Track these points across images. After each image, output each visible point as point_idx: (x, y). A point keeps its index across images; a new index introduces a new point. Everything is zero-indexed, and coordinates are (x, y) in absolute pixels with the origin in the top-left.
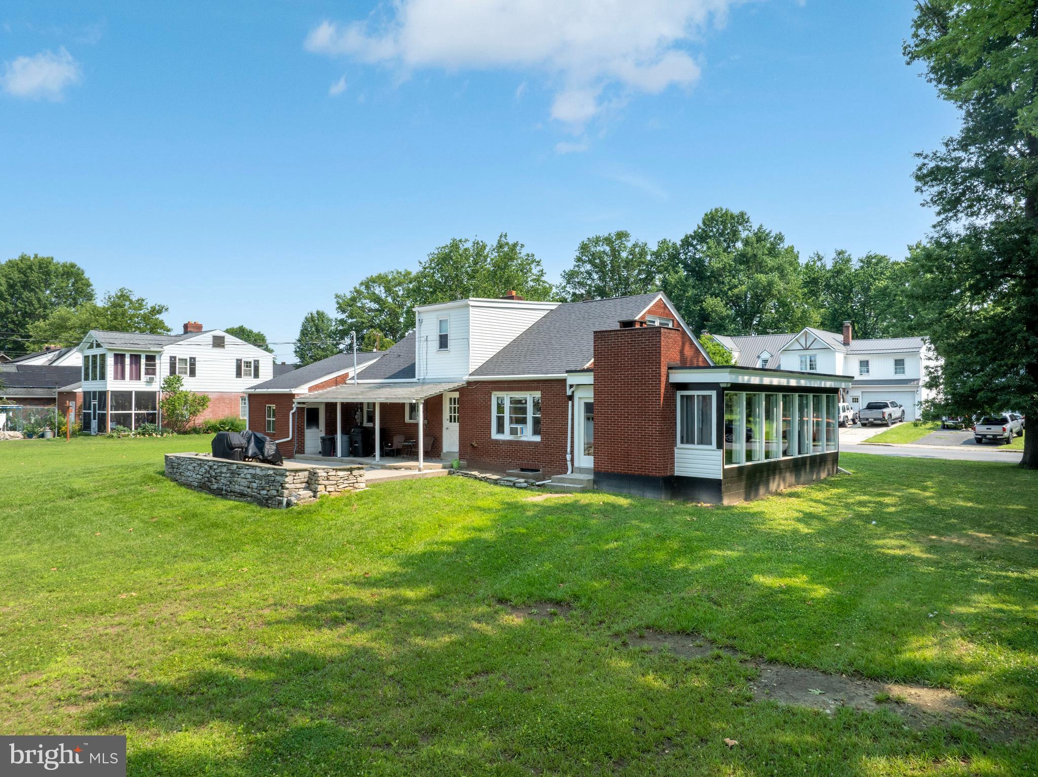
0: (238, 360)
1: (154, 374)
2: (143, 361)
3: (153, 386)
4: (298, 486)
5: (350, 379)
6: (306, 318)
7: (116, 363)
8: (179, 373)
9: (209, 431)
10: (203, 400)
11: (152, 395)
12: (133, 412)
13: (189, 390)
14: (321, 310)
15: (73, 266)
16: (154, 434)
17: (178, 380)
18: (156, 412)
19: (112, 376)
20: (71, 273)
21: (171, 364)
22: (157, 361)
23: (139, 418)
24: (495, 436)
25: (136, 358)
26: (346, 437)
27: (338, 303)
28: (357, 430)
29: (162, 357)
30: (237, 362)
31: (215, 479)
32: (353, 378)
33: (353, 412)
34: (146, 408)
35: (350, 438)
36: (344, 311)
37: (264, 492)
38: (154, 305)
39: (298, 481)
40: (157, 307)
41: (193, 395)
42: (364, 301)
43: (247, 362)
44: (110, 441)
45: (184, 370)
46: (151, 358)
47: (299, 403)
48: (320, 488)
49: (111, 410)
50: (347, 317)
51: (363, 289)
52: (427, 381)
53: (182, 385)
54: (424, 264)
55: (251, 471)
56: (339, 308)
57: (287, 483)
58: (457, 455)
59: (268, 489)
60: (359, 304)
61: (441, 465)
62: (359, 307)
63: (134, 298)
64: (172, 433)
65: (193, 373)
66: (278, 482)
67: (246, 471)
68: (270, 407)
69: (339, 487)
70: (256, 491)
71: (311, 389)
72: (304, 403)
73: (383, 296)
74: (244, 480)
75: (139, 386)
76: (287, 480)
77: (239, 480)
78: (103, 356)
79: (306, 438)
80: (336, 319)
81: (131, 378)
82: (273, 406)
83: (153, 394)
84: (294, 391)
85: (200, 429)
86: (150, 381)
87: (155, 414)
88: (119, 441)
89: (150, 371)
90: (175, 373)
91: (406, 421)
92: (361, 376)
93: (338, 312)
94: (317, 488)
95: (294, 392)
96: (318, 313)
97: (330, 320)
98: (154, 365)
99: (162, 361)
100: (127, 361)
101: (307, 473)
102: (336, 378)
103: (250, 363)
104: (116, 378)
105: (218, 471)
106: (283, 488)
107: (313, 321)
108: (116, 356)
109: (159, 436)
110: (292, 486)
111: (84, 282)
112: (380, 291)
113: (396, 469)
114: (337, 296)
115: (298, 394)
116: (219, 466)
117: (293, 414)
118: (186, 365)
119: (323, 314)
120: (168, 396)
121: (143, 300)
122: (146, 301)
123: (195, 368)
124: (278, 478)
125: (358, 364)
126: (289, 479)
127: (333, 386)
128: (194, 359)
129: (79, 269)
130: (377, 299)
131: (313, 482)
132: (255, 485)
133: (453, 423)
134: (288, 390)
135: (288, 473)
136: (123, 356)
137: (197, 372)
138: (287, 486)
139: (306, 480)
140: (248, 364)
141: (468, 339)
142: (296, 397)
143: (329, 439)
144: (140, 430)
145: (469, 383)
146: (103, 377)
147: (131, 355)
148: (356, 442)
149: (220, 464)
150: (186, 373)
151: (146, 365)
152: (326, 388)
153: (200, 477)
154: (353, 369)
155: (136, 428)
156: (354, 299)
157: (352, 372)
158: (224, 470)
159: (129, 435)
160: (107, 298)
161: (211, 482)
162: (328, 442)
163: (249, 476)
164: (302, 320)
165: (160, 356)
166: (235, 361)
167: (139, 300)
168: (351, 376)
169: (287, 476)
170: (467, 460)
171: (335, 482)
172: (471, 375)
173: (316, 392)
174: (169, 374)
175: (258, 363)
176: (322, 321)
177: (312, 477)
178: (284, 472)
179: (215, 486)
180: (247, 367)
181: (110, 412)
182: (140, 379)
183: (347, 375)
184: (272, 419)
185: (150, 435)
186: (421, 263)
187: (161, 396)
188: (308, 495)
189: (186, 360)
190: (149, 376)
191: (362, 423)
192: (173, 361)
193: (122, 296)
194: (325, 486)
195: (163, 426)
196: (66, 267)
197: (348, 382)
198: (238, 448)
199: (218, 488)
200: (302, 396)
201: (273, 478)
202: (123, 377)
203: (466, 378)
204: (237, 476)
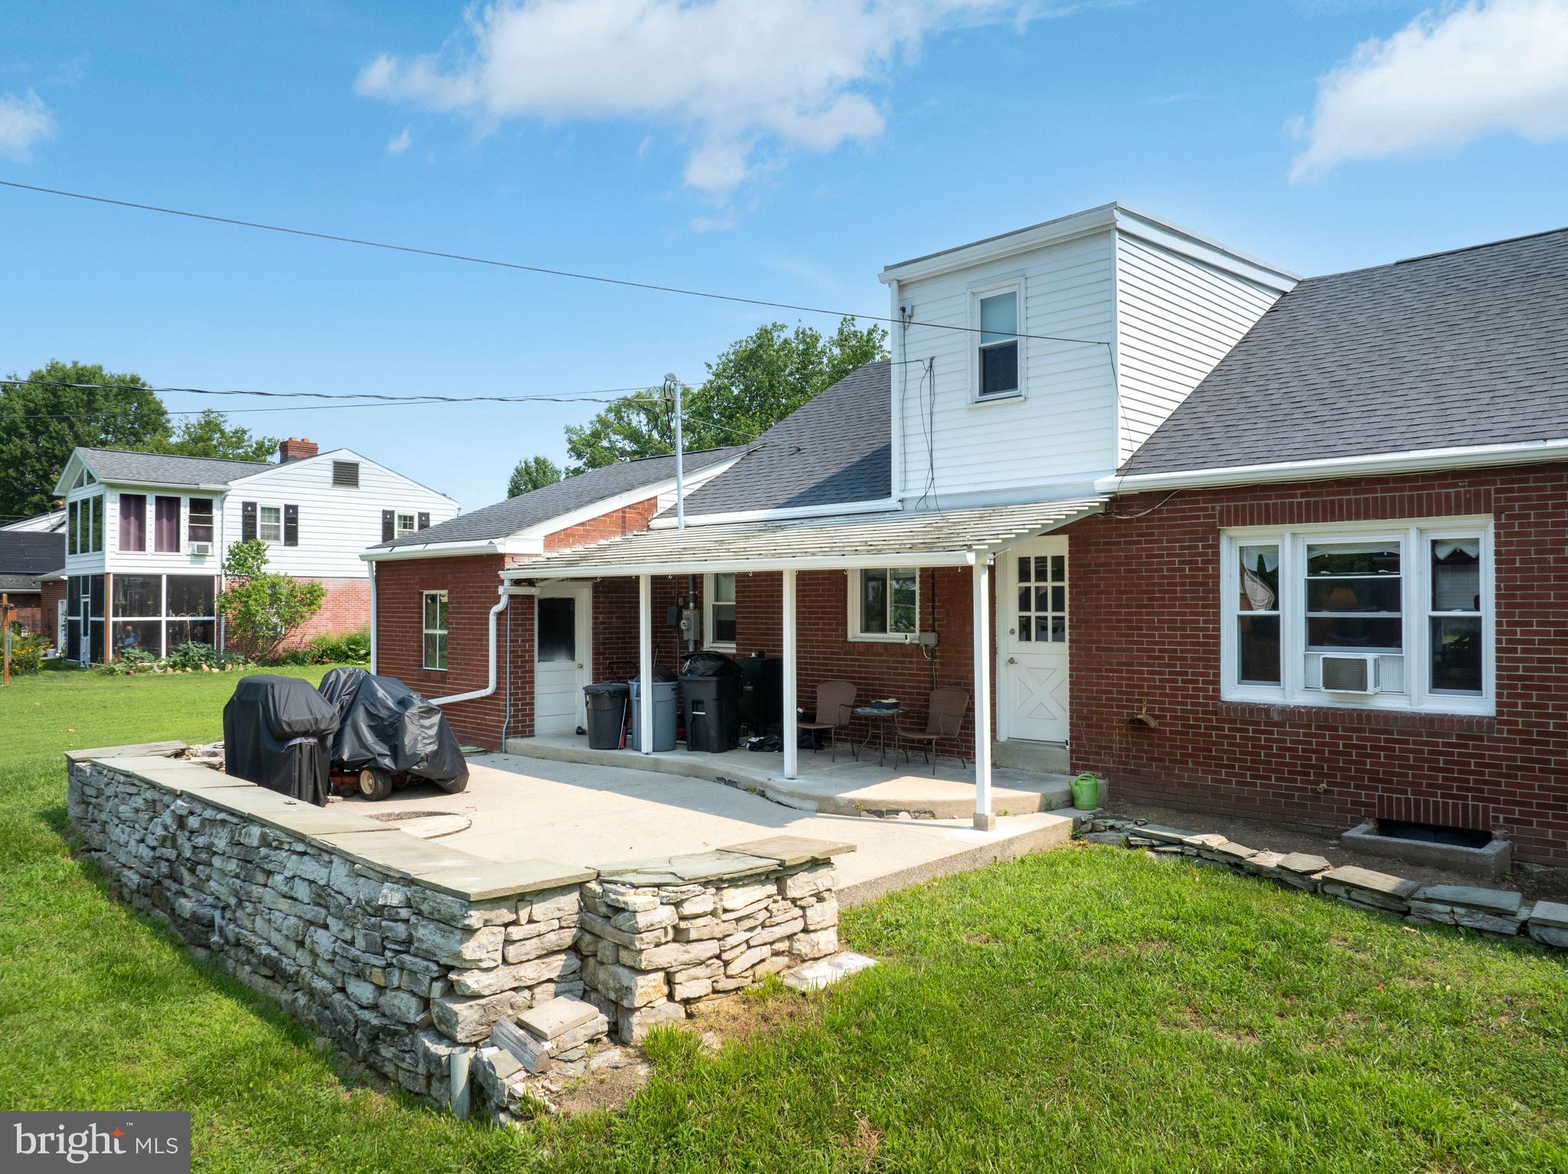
0: (385, 513)
1: (209, 539)
2: (185, 512)
3: (206, 565)
4: (530, 972)
5: (663, 515)
6: (517, 470)
7: (125, 514)
8: (263, 537)
9: (325, 659)
10: (310, 592)
11: (205, 583)
12: (164, 619)
13: (282, 574)
14: (541, 456)
15: (135, 380)
16: (205, 667)
17: (258, 552)
18: (214, 618)
19: (117, 541)
20: (132, 391)
21: (245, 517)
22: (216, 513)
23: (177, 633)
24: (1235, 690)
25: (168, 506)
26: (666, 688)
27: (570, 441)
28: (700, 665)
29: (226, 504)
30: (384, 517)
31: (192, 871)
32: (672, 512)
33: (673, 610)
34: (192, 610)
35: (678, 691)
36: (579, 456)
37: (363, 991)
38: (260, 439)
39: (532, 947)
40: (267, 443)
41: (289, 582)
42: (614, 438)
43: (405, 518)
44: (106, 682)
45: (273, 532)
46: (202, 507)
47: (517, 582)
48: (647, 988)
49: (115, 614)
50: (585, 464)
51: (611, 417)
52: (932, 504)
53: (266, 562)
54: (715, 367)
55: (311, 868)
56: (572, 449)
57: (474, 965)
58: (1066, 754)
59: (379, 978)
60: (605, 443)
61: (1034, 797)
62: (606, 449)
63: (228, 428)
64: (247, 662)
65: (291, 537)
66: (428, 956)
67: (293, 864)
68: (433, 598)
69: (733, 969)
70: (327, 970)
71: (551, 541)
72: (531, 582)
73: (645, 429)
74: (284, 905)
75: (180, 563)
76: (470, 950)
77: (268, 896)
78: (99, 502)
79: (538, 689)
80: (567, 469)
81: (159, 547)
82: (443, 595)
83: (209, 580)
84: (503, 546)
85: (306, 653)
86: (200, 555)
87: (212, 622)
88: (126, 681)
89: (201, 533)
90: (254, 537)
91: (850, 638)
92: (696, 503)
93: (571, 457)
94: (628, 991)
95: (501, 550)
96: (537, 461)
97: (558, 472)
98: (210, 520)
99: (226, 511)
100: (150, 510)
101: (570, 902)
102: (623, 510)
103: (411, 518)
104: (125, 545)
105: (201, 841)
106: (452, 991)
107: (528, 473)
108: (125, 499)
109: (215, 670)
110: (503, 978)
111: (152, 406)
112: (639, 421)
113: (879, 814)
114: (569, 430)
115: (513, 556)
116: (204, 822)
117: (500, 616)
118: (278, 520)
119: (545, 462)
120: (236, 586)
121: (244, 432)
122: (248, 434)
123: (296, 528)
124: (427, 934)
125: (687, 471)
126: (481, 946)
127: (614, 533)
128: (295, 508)
129: (144, 385)
130: (634, 435)
131: (605, 951)
132: (323, 940)
133: (1034, 645)
134: (485, 543)
135: (475, 918)
136: (141, 500)
137: (300, 535)
138: (472, 980)
139: (567, 937)
140: (407, 521)
141: (1110, 345)
142: (509, 564)
143: (613, 695)
144: (176, 657)
145: (1118, 502)
146: (99, 546)
147: (159, 500)
148: (697, 704)
149: (209, 813)
150: (277, 538)
151: (192, 519)
152: (593, 539)
153: (147, 854)
154: (674, 486)
155: (168, 654)
156: (596, 435)
157: (666, 494)
158: (221, 844)
159: (151, 668)
160: (183, 428)
161: (179, 881)
162: (607, 704)
163: (302, 891)
164: (510, 473)
165: (222, 501)
166: (381, 515)
167: (236, 432)
168: (663, 505)
169: (470, 931)
170: (1106, 773)
171: (713, 947)
172: (1120, 472)
173: (567, 551)
174: (240, 539)
175: (428, 519)
176: (544, 473)
177: (598, 925)
178: (454, 906)
179: (186, 906)
180: (405, 526)
181: (112, 619)
182: (178, 550)
183: (652, 502)
184: (438, 632)
185: (197, 667)
186: (709, 366)
187: (223, 585)
188: (583, 1034)
189: (277, 510)
190: (196, 543)
191: (699, 642)
192: (249, 512)
193: (208, 423)
194: (670, 981)
195: (230, 649)
196: (124, 381)
197: (654, 524)
198: (306, 734)
199: (195, 917)
200: (526, 561)
201: (401, 930)
202: (141, 546)
203: (1109, 483)
204: (260, 878)
